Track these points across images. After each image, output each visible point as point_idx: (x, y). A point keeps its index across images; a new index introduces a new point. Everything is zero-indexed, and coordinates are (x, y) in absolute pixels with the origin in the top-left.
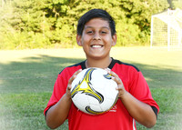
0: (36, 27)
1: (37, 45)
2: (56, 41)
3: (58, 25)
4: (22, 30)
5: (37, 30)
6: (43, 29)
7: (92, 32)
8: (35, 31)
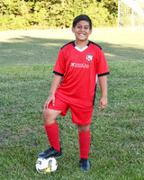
0: (17, 10)
1: (18, 27)
2: (35, 23)
3: (36, 8)
4: (4, 13)
5: (17, 13)
6: (22, 12)
7: (80, 27)
8: (16, 14)
